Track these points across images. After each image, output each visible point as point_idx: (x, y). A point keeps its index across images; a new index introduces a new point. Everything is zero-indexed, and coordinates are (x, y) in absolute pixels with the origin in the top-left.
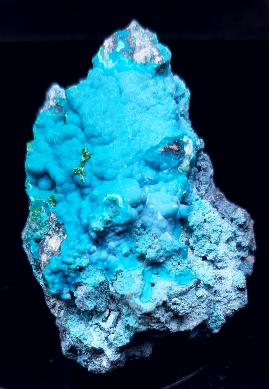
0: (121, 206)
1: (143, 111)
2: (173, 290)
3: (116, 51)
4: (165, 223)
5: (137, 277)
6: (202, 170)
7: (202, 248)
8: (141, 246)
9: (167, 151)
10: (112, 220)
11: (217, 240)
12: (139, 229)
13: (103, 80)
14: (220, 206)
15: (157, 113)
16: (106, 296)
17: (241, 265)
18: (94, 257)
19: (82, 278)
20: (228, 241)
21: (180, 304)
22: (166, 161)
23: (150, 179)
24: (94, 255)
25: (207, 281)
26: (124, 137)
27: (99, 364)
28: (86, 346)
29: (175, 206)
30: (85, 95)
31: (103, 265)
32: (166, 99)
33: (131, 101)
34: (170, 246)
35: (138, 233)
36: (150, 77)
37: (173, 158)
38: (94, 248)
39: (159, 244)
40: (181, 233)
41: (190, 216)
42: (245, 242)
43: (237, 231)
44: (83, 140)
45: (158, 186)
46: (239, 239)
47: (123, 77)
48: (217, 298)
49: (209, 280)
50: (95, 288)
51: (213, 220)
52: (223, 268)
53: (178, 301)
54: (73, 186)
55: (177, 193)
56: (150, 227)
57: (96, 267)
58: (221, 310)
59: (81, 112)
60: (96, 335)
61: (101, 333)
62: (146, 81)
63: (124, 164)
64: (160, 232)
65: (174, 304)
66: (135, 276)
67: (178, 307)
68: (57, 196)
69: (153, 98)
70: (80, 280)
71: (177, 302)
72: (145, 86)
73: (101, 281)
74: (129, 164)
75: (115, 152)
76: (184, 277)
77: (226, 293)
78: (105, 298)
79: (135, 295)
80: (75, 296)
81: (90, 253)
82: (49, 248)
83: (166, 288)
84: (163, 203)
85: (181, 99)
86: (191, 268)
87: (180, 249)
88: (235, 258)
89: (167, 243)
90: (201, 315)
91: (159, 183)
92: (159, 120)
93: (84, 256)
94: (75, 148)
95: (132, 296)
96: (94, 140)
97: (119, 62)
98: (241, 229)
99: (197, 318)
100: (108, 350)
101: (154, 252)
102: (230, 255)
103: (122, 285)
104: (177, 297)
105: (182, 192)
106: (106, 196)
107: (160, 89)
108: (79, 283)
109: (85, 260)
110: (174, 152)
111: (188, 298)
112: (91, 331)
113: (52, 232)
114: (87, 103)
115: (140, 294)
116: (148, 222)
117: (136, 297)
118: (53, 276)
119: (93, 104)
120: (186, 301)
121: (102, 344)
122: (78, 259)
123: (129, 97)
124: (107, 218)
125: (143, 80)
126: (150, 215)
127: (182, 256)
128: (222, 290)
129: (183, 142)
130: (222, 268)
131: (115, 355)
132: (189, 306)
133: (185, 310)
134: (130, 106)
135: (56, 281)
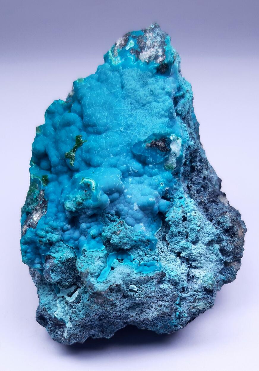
0: (93, 191)
1: (140, 106)
2: (132, 277)
3: (125, 49)
4: (140, 215)
5: (99, 259)
6: (196, 170)
7: (176, 244)
8: (106, 230)
9: (154, 146)
10: (83, 202)
11: (193, 239)
12: (112, 215)
13: (108, 75)
14: (211, 208)
15: (152, 110)
16: (75, 273)
17: (222, 269)
18: (67, 235)
19: (51, 251)
20: (210, 243)
21: (137, 292)
22: (152, 156)
23: (134, 171)
24: (67, 232)
25: (173, 276)
26: (117, 129)
27: (61, 334)
28: (49, 315)
29: (152, 199)
30: (89, 88)
31: (74, 243)
32: (162, 97)
33: (129, 96)
34: (138, 236)
35: (112, 219)
36: (150, 75)
37: (159, 154)
38: (68, 226)
39: (124, 231)
40: (159, 227)
41: (169, 211)
42: (229, 247)
43: (222, 235)
44: (81, 128)
45: (142, 178)
46: (224, 243)
47: (126, 73)
48: (184, 295)
49: (175, 276)
50: (62, 263)
51: (192, 219)
52: (198, 268)
53: (136, 288)
54: (65, 169)
55: (158, 187)
56: (125, 215)
57: (67, 244)
58: (186, 308)
59: (82, 103)
60: (60, 306)
61: (65, 306)
62: (146, 79)
63: (111, 154)
64: (135, 222)
65: (131, 290)
66: (96, 257)
67: (135, 294)
68: (50, 176)
69: (150, 95)
70: (50, 253)
71: (134, 290)
72: (145, 84)
73: (69, 257)
74: (116, 155)
75: (104, 142)
76: (148, 267)
77: (193, 291)
78: (74, 275)
79: (91, 274)
80: (44, 267)
81: (64, 231)
82: (32, 221)
83: (123, 273)
84: (142, 195)
85: (180, 99)
86: (157, 261)
87: (149, 241)
88: (217, 261)
89: (135, 233)
90: (163, 307)
91: (143, 176)
92: (151, 117)
93: (55, 232)
94: (71, 134)
95: (88, 275)
96: (90, 129)
97: (126, 59)
98: (227, 234)
99: (158, 309)
100: (69, 322)
101: (117, 238)
102: (211, 256)
103: (83, 264)
104: (134, 284)
105: (164, 188)
106: (83, 180)
107: (158, 88)
108: (49, 255)
109: (56, 236)
110: (160, 148)
111: (146, 287)
112: (57, 303)
113: (39, 208)
114: (89, 95)
115: (97, 274)
116: (123, 210)
117: (93, 277)
118: (26, 245)
119: (95, 96)
120: (143, 290)
121: (64, 316)
122: (50, 233)
123: (129, 93)
124: (79, 200)
125: (143, 78)
126: (126, 204)
127: (150, 247)
128: (191, 288)
129: (169, 140)
130: (196, 267)
131: (74, 329)
132: (146, 295)
133: (141, 298)
134: (128, 101)
135: (29, 250)
